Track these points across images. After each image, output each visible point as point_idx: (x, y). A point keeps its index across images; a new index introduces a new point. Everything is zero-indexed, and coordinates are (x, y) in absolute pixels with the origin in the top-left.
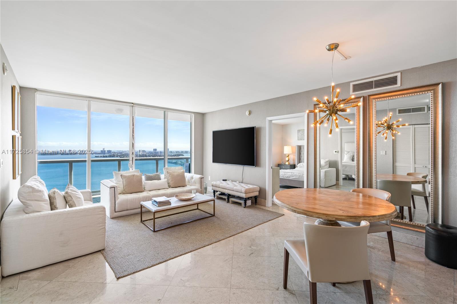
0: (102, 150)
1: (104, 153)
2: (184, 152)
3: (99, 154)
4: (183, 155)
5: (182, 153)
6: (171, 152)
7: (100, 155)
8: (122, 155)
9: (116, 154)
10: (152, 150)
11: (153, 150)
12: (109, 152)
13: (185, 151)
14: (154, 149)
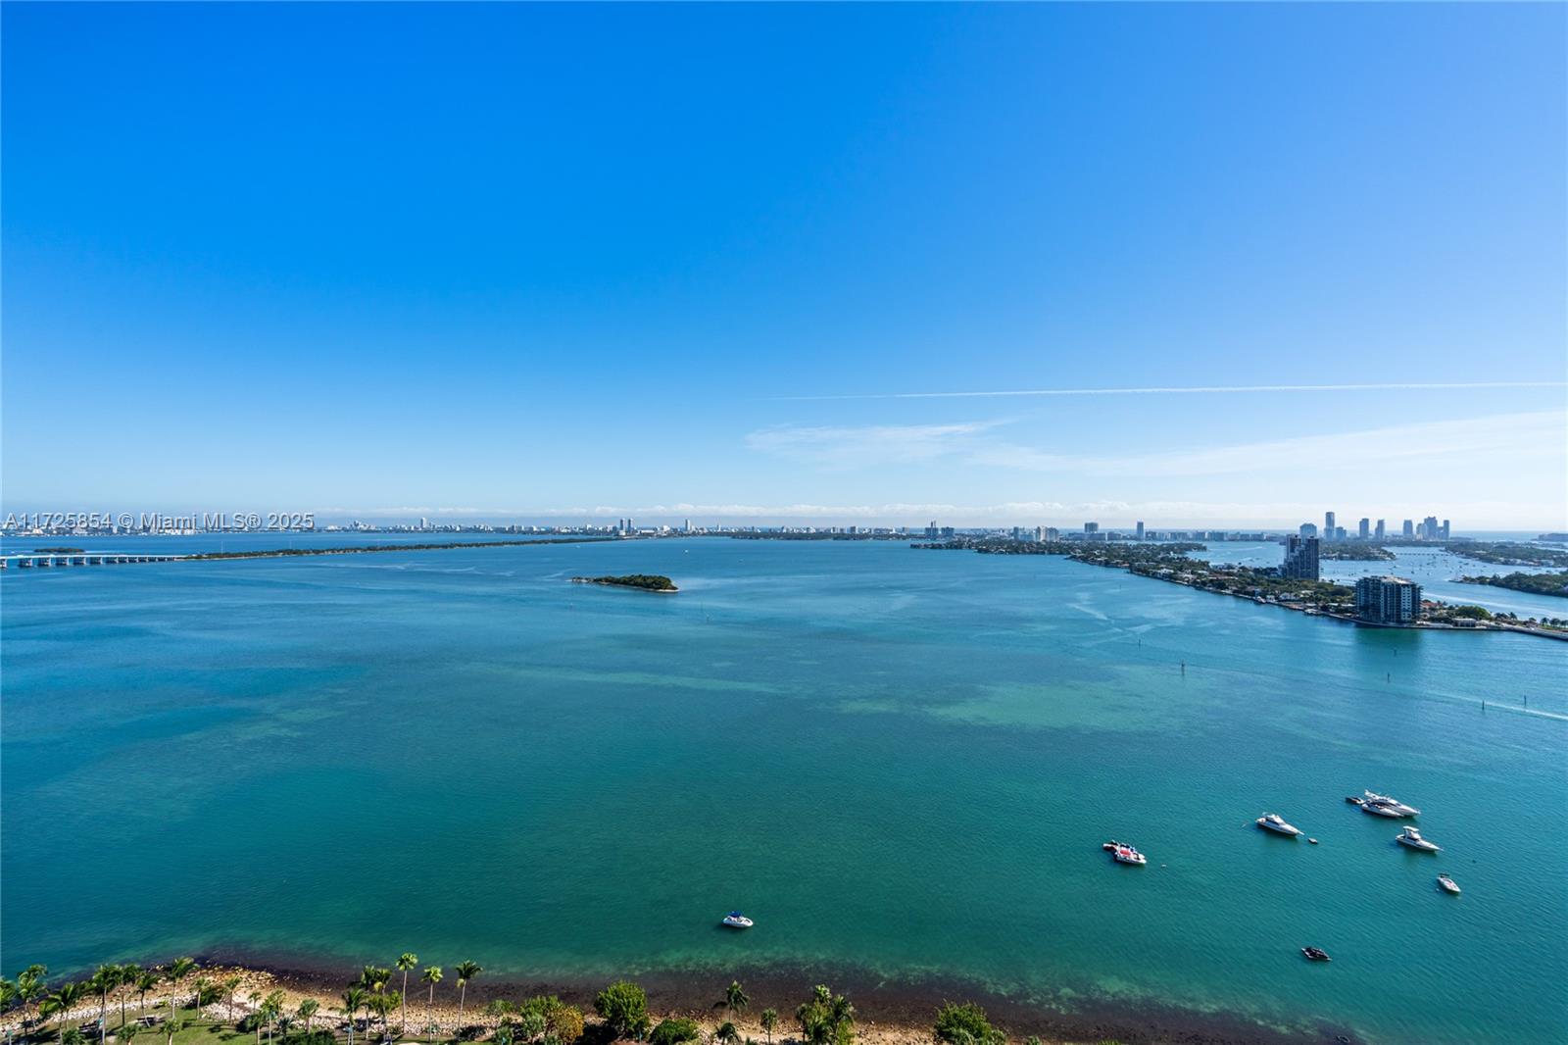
0: (930, 526)
1: (935, 537)
2: (1206, 536)
3: (921, 538)
4: (1205, 549)
5: (1197, 539)
6: (1154, 534)
7: (922, 542)
8: (985, 544)
9: (968, 539)
10: (1081, 528)
11: (1083, 527)
12: (948, 531)
13: (1210, 534)
14: (1086, 525)
